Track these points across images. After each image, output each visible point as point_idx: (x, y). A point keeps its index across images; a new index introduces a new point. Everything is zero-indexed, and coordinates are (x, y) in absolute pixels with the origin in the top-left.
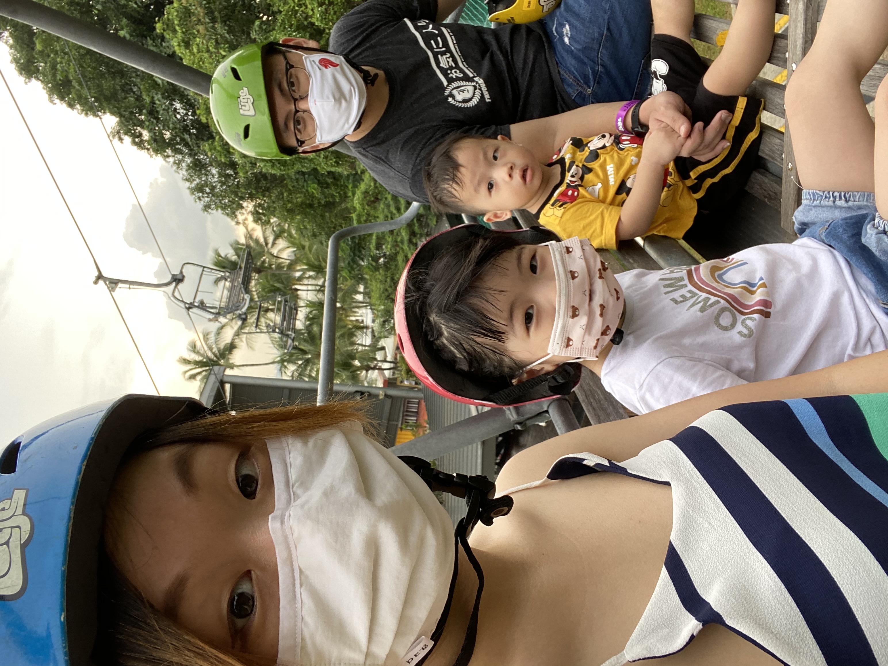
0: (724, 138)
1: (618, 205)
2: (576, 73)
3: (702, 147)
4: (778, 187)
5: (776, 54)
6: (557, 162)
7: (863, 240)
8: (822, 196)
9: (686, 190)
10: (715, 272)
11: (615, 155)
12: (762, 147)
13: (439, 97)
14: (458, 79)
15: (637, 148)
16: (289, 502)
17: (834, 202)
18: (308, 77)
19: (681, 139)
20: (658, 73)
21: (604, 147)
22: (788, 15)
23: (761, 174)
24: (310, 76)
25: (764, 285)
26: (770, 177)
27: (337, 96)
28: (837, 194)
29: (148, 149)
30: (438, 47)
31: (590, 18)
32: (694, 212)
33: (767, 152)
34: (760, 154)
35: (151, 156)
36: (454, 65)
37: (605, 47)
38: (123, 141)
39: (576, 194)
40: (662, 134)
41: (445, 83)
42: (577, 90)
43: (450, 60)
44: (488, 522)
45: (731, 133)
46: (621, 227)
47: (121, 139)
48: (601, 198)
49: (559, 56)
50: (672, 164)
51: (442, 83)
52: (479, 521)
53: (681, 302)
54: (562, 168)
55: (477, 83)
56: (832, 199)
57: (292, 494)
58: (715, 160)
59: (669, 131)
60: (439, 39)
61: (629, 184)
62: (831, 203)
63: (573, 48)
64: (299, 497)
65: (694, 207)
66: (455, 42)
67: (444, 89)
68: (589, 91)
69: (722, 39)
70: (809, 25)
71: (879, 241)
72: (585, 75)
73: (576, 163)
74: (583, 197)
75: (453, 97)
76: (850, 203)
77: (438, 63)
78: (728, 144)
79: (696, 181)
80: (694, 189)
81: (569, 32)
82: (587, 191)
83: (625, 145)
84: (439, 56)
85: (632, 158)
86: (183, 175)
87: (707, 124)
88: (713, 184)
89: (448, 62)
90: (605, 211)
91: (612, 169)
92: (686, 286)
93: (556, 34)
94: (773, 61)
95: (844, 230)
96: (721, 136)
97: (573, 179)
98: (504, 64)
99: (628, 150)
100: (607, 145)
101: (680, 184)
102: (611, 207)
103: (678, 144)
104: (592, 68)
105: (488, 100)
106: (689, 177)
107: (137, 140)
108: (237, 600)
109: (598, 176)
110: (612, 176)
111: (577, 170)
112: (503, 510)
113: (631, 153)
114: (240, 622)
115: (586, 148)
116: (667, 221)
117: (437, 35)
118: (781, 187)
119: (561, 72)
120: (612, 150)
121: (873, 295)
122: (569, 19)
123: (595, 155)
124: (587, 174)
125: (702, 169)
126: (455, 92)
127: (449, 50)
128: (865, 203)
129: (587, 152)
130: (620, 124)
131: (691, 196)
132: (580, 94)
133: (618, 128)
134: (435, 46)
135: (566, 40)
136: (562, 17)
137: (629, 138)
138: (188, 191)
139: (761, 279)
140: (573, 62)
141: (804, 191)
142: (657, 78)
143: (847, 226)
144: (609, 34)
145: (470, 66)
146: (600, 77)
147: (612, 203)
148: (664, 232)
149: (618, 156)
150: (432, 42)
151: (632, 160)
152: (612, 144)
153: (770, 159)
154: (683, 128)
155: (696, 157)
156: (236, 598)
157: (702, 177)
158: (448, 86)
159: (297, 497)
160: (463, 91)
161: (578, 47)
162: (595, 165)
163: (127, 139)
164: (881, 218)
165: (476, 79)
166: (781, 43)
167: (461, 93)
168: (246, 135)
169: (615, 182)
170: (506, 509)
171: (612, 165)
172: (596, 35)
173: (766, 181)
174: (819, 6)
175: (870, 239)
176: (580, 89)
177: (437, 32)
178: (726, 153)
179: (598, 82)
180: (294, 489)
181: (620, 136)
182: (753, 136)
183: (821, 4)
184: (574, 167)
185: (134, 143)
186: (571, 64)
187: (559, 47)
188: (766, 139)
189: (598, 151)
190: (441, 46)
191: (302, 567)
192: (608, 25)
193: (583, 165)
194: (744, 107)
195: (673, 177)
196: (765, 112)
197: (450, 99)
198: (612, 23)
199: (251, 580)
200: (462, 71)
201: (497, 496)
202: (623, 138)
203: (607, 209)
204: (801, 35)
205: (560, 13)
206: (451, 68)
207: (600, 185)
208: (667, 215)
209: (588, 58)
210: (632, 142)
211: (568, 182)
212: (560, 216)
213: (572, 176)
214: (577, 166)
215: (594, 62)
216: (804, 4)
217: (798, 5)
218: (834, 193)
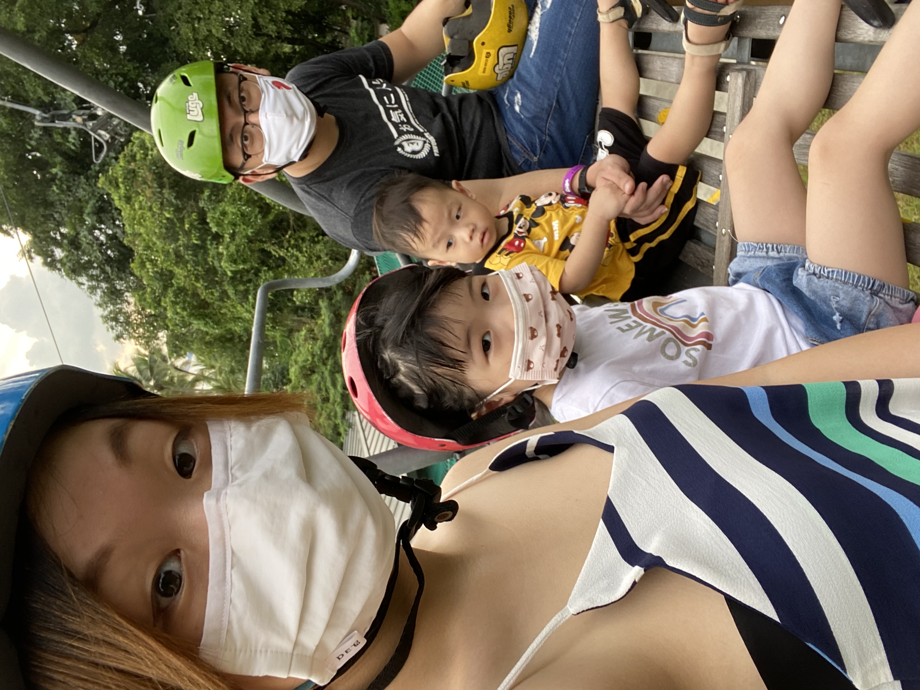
0: (663, 203)
1: (562, 259)
2: (524, 141)
3: (642, 207)
4: (710, 255)
5: (713, 129)
6: (504, 216)
7: (794, 282)
8: (756, 247)
9: (625, 253)
10: (656, 307)
11: (561, 213)
12: (697, 217)
13: (388, 146)
14: (408, 132)
15: (581, 208)
16: (226, 483)
17: (767, 252)
18: (260, 93)
19: (625, 196)
20: (603, 144)
21: (550, 204)
22: (727, 92)
23: (696, 243)
24: (263, 91)
25: (705, 320)
26: (703, 246)
27: (289, 112)
28: (770, 246)
29: (59, 270)
30: (390, 103)
31: (541, 89)
32: (632, 275)
33: (702, 222)
34: (696, 223)
35: (62, 276)
36: (405, 120)
37: (554, 118)
38: (34, 260)
39: (522, 245)
40: (608, 190)
41: (396, 135)
42: (524, 157)
43: (402, 116)
44: (432, 526)
45: (670, 200)
46: (564, 277)
47: (31, 258)
48: (546, 252)
49: (508, 124)
50: (613, 225)
51: (392, 135)
52: (423, 525)
53: (627, 330)
54: (509, 220)
55: (427, 139)
56: (765, 250)
57: (230, 476)
58: (654, 225)
59: (616, 189)
60: (392, 95)
61: (572, 241)
62: (764, 254)
63: (522, 117)
64: (236, 478)
65: (631, 270)
66: (407, 99)
67: (395, 140)
68: (536, 159)
69: (664, 116)
70: (747, 100)
71: (809, 281)
72: (532, 143)
73: (524, 216)
74: (529, 248)
75: (403, 147)
76: (782, 254)
77: (389, 117)
78: (666, 209)
79: (635, 244)
80: (633, 252)
81: (520, 101)
82: (533, 243)
83: (571, 204)
84: (391, 111)
85: (576, 217)
86: (96, 300)
87: (650, 186)
88: (651, 249)
89: (400, 117)
90: (550, 263)
91: (557, 225)
92: (630, 317)
93: (507, 102)
94: (710, 135)
95: (777, 274)
96: (660, 201)
97: (521, 230)
98: (453, 125)
99: (573, 209)
100: (554, 202)
101: (621, 245)
102: (555, 260)
103: (622, 201)
104: (539, 137)
105: (436, 155)
106: (628, 240)
107: (49, 259)
108: (163, 579)
109: (544, 230)
110: (557, 232)
111: (525, 223)
112: (447, 515)
113: (575, 212)
114: (164, 601)
115: (533, 205)
116: (605, 281)
117: (391, 92)
118: (714, 254)
119: (510, 139)
120: (558, 207)
121: (802, 333)
122: (520, 88)
123: (541, 211)
124: (534, 227)
125: (641, 232)
126: (405, 144)
127: (401, 107)
128: (795, 255)
129: (533, 208)
130: (567, 185)
131: (629, 259)
132: (526, 161)
133: (564, 189)
134: (387, 102)
135: (517, 108)
136: (515, 85)
137: (574, 198)
138: (101, 320)
139: (703, 314)
140: (522, 130)
141: (740, 244)
142: (602, 149)
143: (780, 272)
144: (558, 107)
145: (421, 123)
146: (547, 146)
147: (557, 257)
148: (603, 292)
149: (564, 215)
150: (385, 98)
151: (576, 219)
152: (558, 202)
153: (705, 229)
154: (627, 184)
155: (636, 220)
156: (163, 576)
157: (641, 241)
158: (398, 138)
159: (234, 478)
160: (412, 143)
161: (528, 115)
162: (541, 220)
163: (39, 260)
164: (811, 262)
165: (427, 135)
166: (719, 118)
167: (411, 145)
168: (190, 142)
169: (560, 237)
170: (450, 513)
171: (557, 221)
172: (546, 106)
173: (700, 249)
174: (756, 82)
175: (801, 280)
176: (527, 156)
177: (390, 89)
178: (664, 218)
179: (545, 151)
180: (233, 471)
181: (566, 196)
182: (689, 205)
183: (758, 80)
184: (522, 219)
185: (46, 263)
186: (520, 132)
187: (509, 115)
188: (701, 209)
189: (545, 207)
190: (393, 102)
191: (234, 549)
192: (558, 96)
193: (531, 219)
194: (683, 176)
195: (614, 237)
196: (700, 183)
197: (399, 149)
198: (561, 97)
199: (179, 559)
200: (412, 126)
201: (442, 499)
202: (569, 198)
203: (552, 261)
204: (739, 108)
205: (513, 82)
206: (402, 123)
207: (545, 239)
208: (606, 276)
209: (536, 126)
210: (576, 202)
211: (516, 232)
212: (506, 264)
213: (520, 227)
214: (525, 219)
215: (542, 132)
216: (743, 80)
217: (737, 79)
218: (767, 244)
